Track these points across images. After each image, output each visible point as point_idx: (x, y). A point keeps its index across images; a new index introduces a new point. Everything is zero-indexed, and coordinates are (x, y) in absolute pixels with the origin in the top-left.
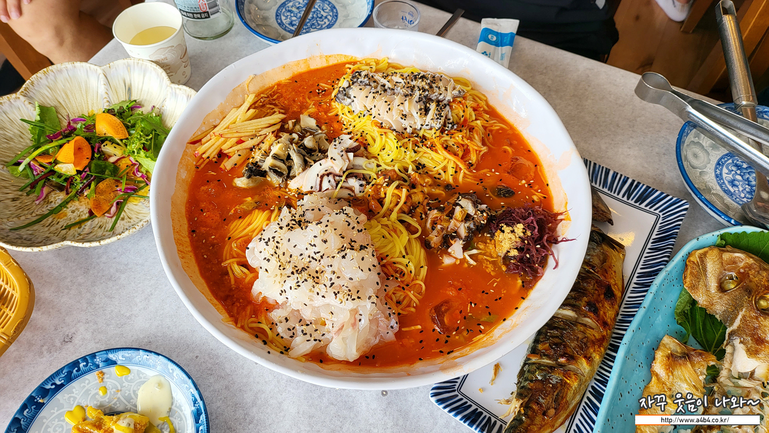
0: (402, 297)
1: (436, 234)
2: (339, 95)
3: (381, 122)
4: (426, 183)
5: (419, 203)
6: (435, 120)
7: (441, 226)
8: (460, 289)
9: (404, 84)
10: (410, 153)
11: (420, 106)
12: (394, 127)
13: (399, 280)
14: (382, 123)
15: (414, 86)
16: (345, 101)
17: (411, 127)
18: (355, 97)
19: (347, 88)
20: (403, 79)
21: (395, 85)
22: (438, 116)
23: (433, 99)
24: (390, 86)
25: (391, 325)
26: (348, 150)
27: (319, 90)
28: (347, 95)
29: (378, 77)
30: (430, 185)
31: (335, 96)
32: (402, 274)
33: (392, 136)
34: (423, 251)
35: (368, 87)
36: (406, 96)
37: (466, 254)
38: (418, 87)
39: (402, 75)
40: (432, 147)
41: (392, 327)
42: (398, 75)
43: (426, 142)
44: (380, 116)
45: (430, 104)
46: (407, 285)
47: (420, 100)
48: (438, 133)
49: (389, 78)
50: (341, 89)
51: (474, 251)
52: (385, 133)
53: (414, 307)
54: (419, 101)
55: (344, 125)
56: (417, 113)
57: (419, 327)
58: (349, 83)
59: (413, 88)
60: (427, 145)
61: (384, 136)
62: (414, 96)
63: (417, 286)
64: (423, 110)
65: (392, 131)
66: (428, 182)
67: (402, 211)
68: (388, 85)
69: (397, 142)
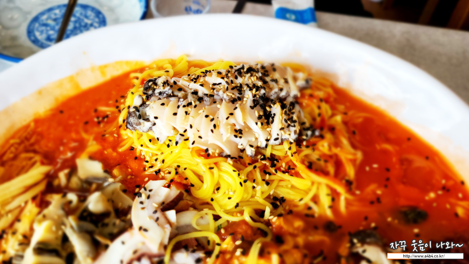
2: (132, 120)
3: (205, 148)
4: (297, 229)
6: (286, 129)
9: (226, 85)
11: (259, 113)
12: (227, 152)
14: (207, 150)
15: (241, 84)
16: (141, 126)
17: (252, 146)
18: (156, 118)
19: (141, 106)
20: (223, 78)
21: (214, 89)
22: (289, 122)
23: (272, 98)
24: (207, 92)
26: (165, 207)
27: (98, 118)
28: (143, 117)
29: (183, 82)
31: (124, 121)
33: (227, 166)
35: (172, 99)
36: (233, 101)
38: (248, 85)
39: (219, 73)
40: (290, 170)
42: (214, 74)
43: (279, 165)
44: (202, 140)
45: (270, 107)
47: (256, 103)
48: (294, 148)
49: (201, 80)
50: (132, 110)
52: (216, 164)
54: (255, 106)
55: (147, 162)
56: (257, 124)
58: (143, 99)
59: (240, 88)
60: (282, 169)
61: (215, 170)
62: (245, 99)
64: (263, 117)
65: (224, 159)
68: (202, 91)
69: (239, 175)
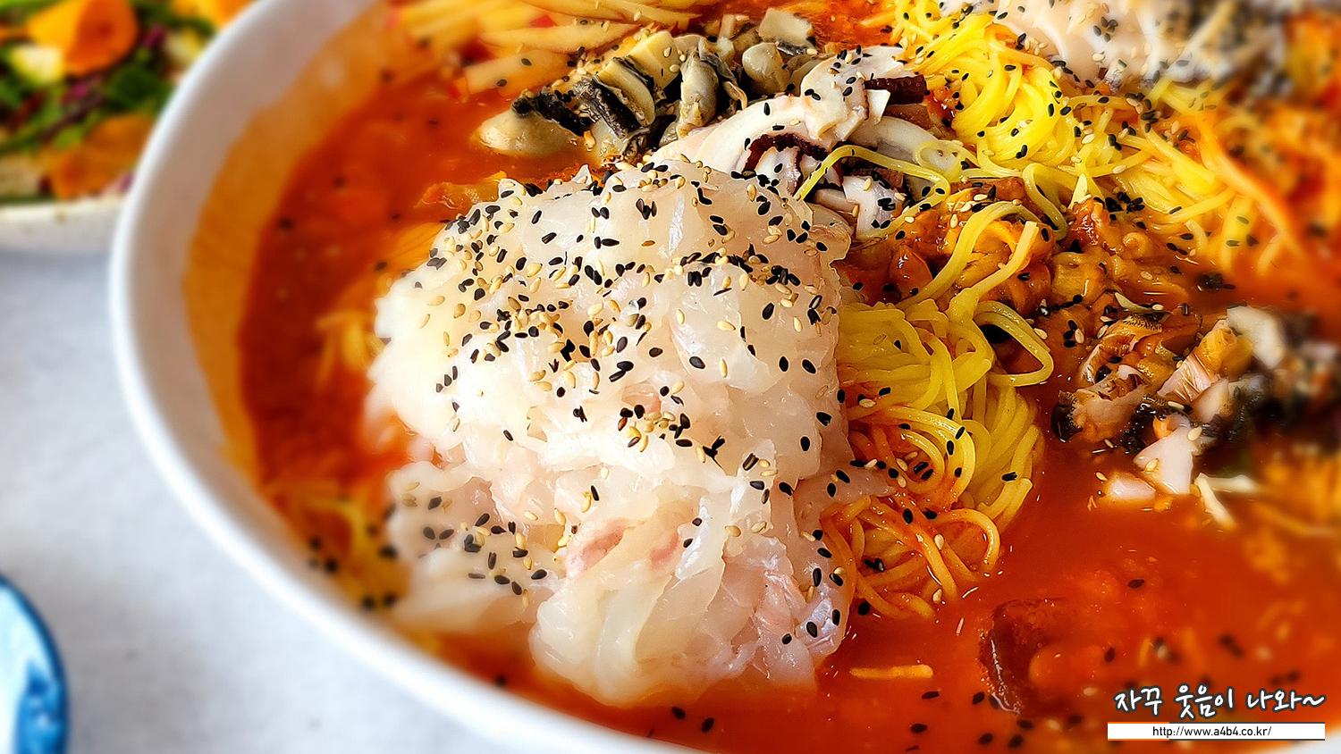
0: (895, 552)
1: (1105, 391)
3: (1021, 33)
4: (1128, 249)
5: (1078, 299)
7: (1132, 371)
8: (1137, 584)
10: (1096, 145)
13: (902, 482)
14: (1022, 37)
17: (1124, 66)
25: (814, 619)
26: (875, 83)
30: (1139, 261)
32: (922, 469)
33: (1047, 77)
34: (1033, 434)
37: (1206, 487)
40: (1185, 140)
41: (813, 629)
43: (1164, 124)
44: (1023, 16)
46: (931, 515)
48: (1217, 98)
51: (1241, 484)
52: (1025, 65)
53: (930, 601)
57: (925, 671)
60: (1168, 133)
61: (1016, 75)
63: (970, 532)
65: (1050, 65)
66: (1134, 246)
67: (1001, 295)
69: (1058, 96)
